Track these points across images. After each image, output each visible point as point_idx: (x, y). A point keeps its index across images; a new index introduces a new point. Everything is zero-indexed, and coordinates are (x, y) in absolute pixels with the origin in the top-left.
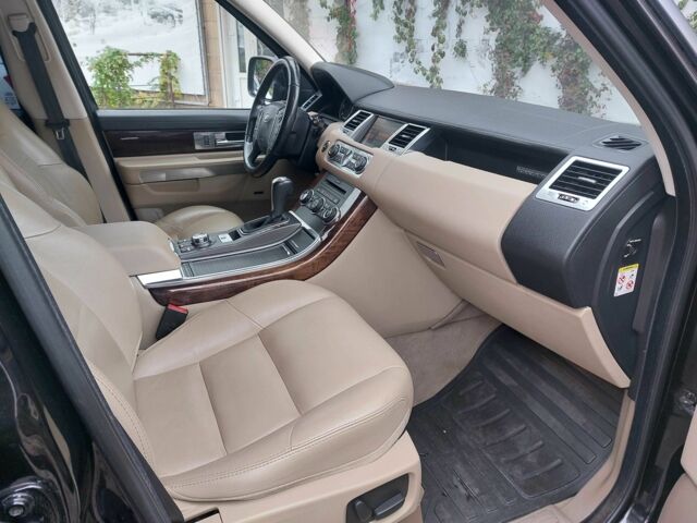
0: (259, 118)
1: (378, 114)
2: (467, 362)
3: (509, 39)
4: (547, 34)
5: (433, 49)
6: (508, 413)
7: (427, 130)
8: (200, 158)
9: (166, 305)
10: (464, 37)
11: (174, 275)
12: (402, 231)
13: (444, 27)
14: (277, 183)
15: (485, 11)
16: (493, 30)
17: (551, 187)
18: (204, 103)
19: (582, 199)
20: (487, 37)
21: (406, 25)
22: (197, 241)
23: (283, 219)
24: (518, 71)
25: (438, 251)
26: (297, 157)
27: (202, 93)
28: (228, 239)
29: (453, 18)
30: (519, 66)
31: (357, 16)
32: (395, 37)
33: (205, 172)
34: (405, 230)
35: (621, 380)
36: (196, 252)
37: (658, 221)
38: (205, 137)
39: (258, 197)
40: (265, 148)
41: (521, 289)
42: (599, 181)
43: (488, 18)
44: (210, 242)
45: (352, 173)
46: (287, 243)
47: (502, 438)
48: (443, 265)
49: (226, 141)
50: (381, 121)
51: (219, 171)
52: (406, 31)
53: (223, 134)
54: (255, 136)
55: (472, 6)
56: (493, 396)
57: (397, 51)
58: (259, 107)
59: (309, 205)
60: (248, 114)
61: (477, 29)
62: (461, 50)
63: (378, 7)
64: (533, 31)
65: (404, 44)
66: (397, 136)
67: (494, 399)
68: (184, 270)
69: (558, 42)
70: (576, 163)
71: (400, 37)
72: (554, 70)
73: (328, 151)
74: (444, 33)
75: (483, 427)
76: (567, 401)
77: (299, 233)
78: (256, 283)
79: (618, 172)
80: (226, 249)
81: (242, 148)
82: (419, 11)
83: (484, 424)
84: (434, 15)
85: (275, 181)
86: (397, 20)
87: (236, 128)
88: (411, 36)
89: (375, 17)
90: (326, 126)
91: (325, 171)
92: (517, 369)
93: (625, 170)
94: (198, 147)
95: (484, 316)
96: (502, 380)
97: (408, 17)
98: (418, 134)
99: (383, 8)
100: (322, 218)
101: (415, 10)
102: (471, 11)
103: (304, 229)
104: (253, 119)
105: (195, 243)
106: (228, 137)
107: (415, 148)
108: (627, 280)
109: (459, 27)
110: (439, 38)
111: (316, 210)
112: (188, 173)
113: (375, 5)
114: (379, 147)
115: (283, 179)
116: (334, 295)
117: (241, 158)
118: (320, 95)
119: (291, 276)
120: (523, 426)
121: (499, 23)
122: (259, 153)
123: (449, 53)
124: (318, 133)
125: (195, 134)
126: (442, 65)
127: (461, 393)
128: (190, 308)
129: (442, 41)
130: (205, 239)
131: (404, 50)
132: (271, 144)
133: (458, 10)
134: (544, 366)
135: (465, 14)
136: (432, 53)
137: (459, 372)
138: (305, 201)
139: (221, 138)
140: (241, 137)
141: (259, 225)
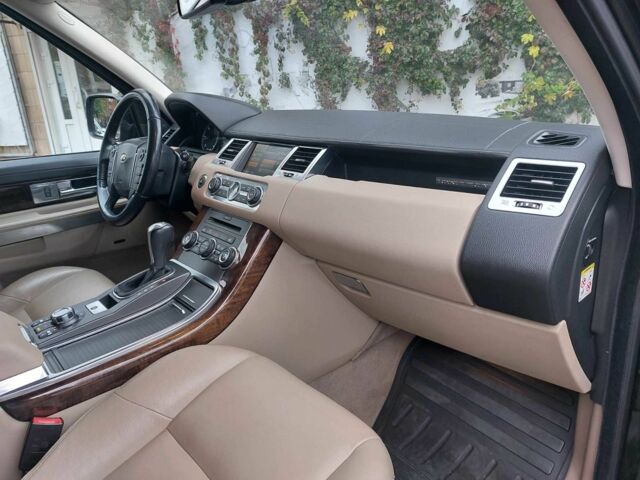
0: (112, 160)
1: (257, 140)
2: (390, 387)
3: (326, 69)
4: (357, 63)
5: (260, 82)
6: (450, 435)
7: (323, 151)
8: (41, 213)
9: (30, 420)
10: (286, 70)
11: (36, 374)
12: (313, 262)
13: (266, 62)
14: (154, 231)
15: (300, 47)
16: (312, 62)
17: (502, 195)
18: (29, 153)
19: (546, 204)
20: (306, 69)
21: (231, 63)
22: (60, 319)
23: (167, 272)
24: (338, 96)
25: (360, 278)
26: (166, 197)
27: (24, 143)
28: (101, 308)
29: (273, 54)
30: (338, 92)
31: (182, 58)
32: (222, 74)
33: (50, 229)
34: (317, 260)
35: (583, 384)
36: (60, 334)
37: (609, 214)
38: (45, 188)
39: (120, 246)
40: (128, 192)
41: (478, 311)
42: (555, 181)
43: (304, 52)
44: (77, 316)
45: (246, 207)
46: (177, 299)
47: (453, 467)
48: (368, 293)
49: (73, 190)
50: (262, 147)
51: (67, 224)
52: (232, 68)
53: (68, 182)
54: (111, 180)
55: (289, 42)
56: (428, 419)
57: (226, 86)
58: (110, 147)
59: (196, 249)
60: (97, 156)
61: (297, 63)
62: (286, 82)
63: (202, 48)
64: (345, 61)
65: (232, 80)
66: (289, 161)
67: (430, 422)
68: (49, 364)
69: (368, 69)
70: (520, 165)
71: (227, 74)
72: (368, 93)
73: (207, 185)
74: (268, 67)
75: (431, 458)
76: (507, 409)
77: (190, 285)
78: (150, 360)
79: (574, 170)
80: (102, 321)
81: (95, 194)
82: (241, 49)
83: (429, 454)
84: (256, 52)
85: (151, 229)
86: (222, 59)
87: (83, 174)
88: (237, 72)
89: (200, 57)
90: (195, 160)
91: (206, 208)
92: (444, 384)
93: (581, 167)
94: (36, 201)
95: (399, 333)
96: (432, 398)
97: (231, 55)
98: (315, 156)
99: (206, 48)
100: (217, 263)
101: (238, 48)
102: (289, 47)
103: (195, 278)
104: (105, 162)
105: (57, 323)
106: (74, 185)
107: (315, 171)
108: (587, 283)
109: (280, 62)
110: (264, 73)
111: (206, 255)
112: (28, 232)
113: (198, 47)
114: (271, 174)
115: (161, 225)
116: (253, 354)
117: (97, 206)
118: (178, 129)
119: (192, 342)
120: (470, 446)
121: (315, 56)
122: (119, 197)
123: (275, 85)
124: (187, 168)
125: (31, 186)
126: (270, 96)
127: (394, 424)
128: (66, 414)
129: (266, 74)
130: (70, 315)
131: (232, 85)
132: (134, 187)
133: (276, 46)
134: (472, 376)
135: (283, 50)
136: (259, 86)
137: (384, 399)
138: (189, 246)
139: (66, 187)
140: (93, 182)
141: (137, 284)
